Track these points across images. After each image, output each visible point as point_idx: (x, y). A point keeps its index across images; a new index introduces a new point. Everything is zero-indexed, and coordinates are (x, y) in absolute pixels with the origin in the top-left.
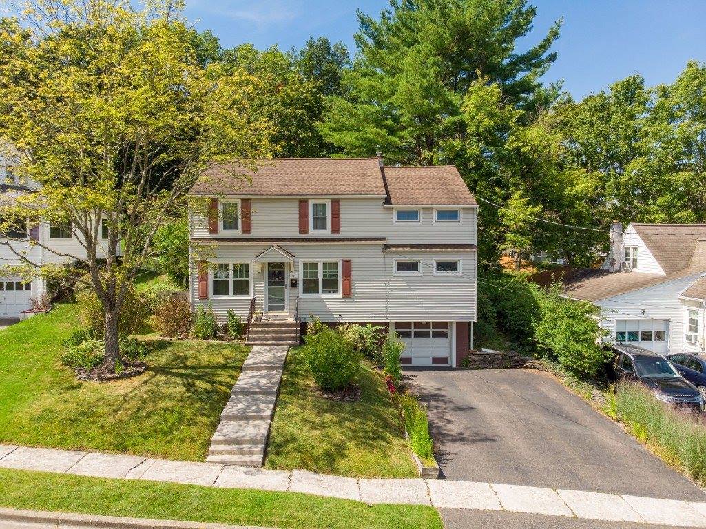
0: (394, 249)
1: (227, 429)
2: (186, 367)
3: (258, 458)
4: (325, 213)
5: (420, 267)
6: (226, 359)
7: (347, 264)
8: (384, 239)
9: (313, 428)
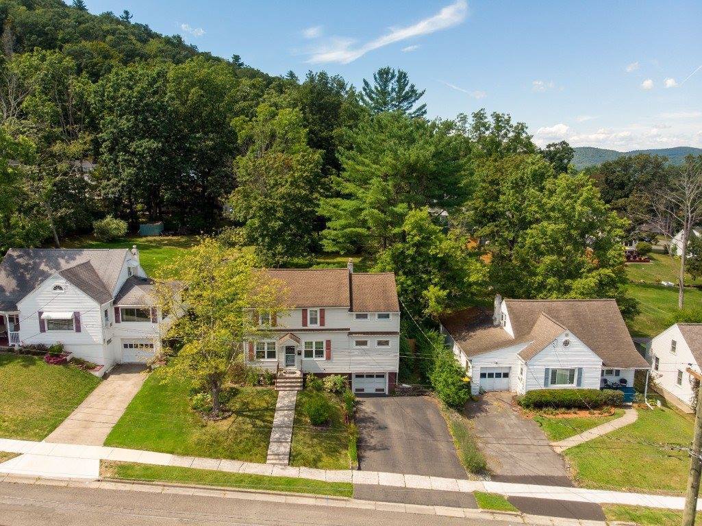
0: (354, 335)
1: (273, 447)
2: (249, 411)
3: (287, 462)
4: (316, 315)
5: (369, 343)
6: (267, 403)
7: (328, 342)
8: (349, 329)
9: (308, 447)
